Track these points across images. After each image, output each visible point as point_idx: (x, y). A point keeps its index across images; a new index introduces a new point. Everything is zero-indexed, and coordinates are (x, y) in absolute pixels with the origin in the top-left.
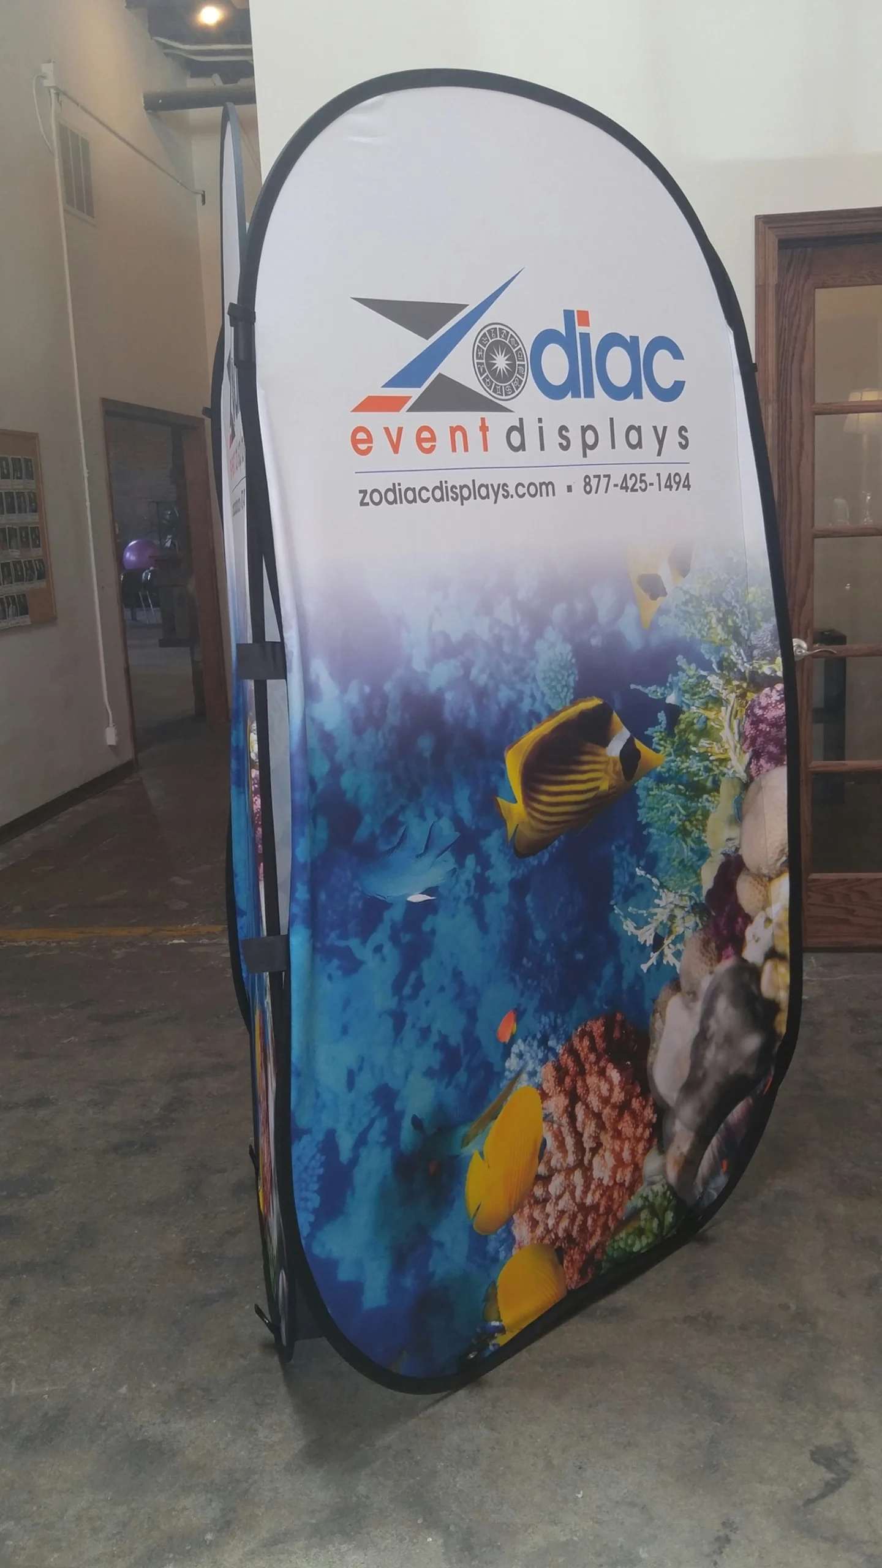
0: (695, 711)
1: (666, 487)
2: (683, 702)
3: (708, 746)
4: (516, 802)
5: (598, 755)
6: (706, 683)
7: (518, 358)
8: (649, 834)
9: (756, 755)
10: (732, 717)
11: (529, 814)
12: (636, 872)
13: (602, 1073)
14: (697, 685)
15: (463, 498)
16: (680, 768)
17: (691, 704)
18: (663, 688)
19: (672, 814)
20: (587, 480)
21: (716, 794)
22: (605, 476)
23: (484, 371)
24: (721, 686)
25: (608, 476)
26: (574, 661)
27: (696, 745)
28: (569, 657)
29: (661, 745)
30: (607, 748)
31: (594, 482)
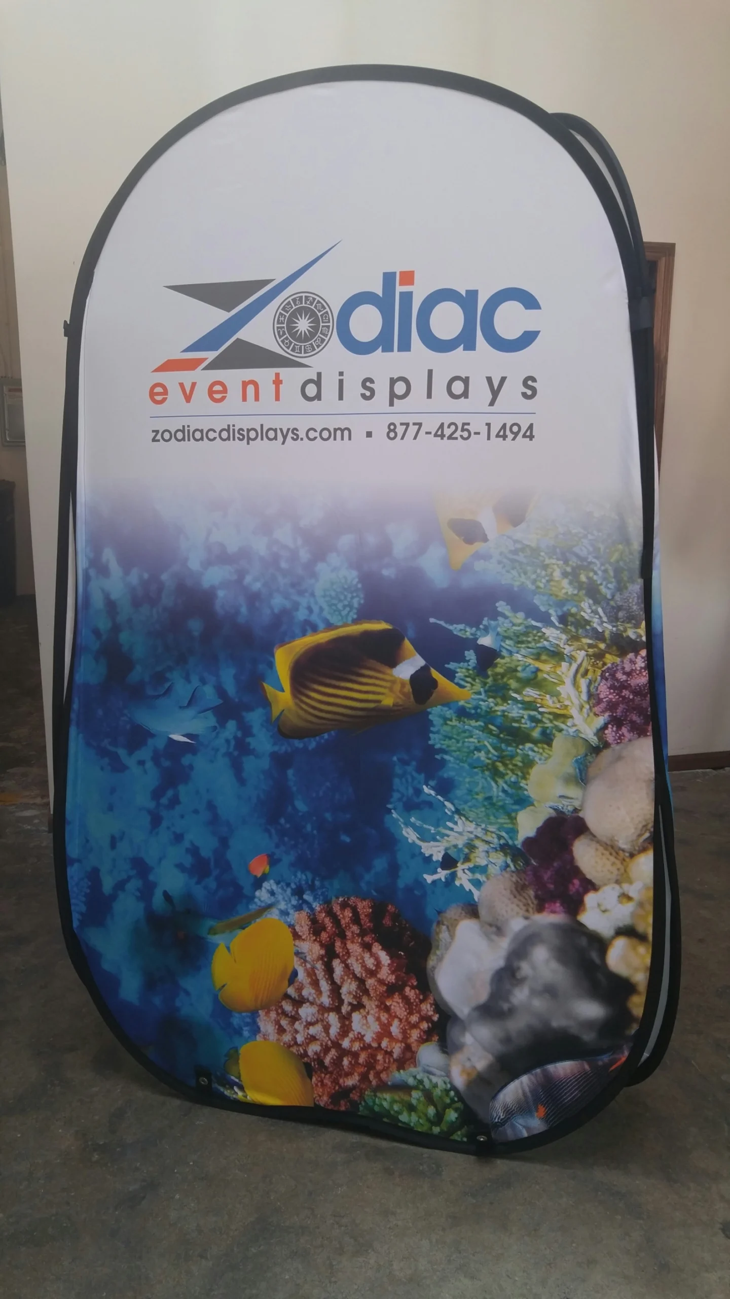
0: (521, 659)
1: (498, 436)
2: (501, 646)
3: (536, 696)
4: (283, 690)
5: (383, 673)
6: (539, 634)
7: (322, 320)
8: (443, 760)
9: (617, 722)
10: (579, 676)
11: (297, 704)
12: (423, 789)
13: (367, 947)
14: (526, 634)
15: (249, 439)
16: (493, 709)
17: (514, 649)
18: (474, 629)
19: (478, 749)
20: (392, 427)
21: (545, 746)
22: (414, 424)
23: (284, 333)
24: (562, 641)
25: (420, 425)
26: (360, 586)
27: (517, 691)
28: (355, 582)
29: (467, 682)
30: (394, 669)
31: (400, 430)
